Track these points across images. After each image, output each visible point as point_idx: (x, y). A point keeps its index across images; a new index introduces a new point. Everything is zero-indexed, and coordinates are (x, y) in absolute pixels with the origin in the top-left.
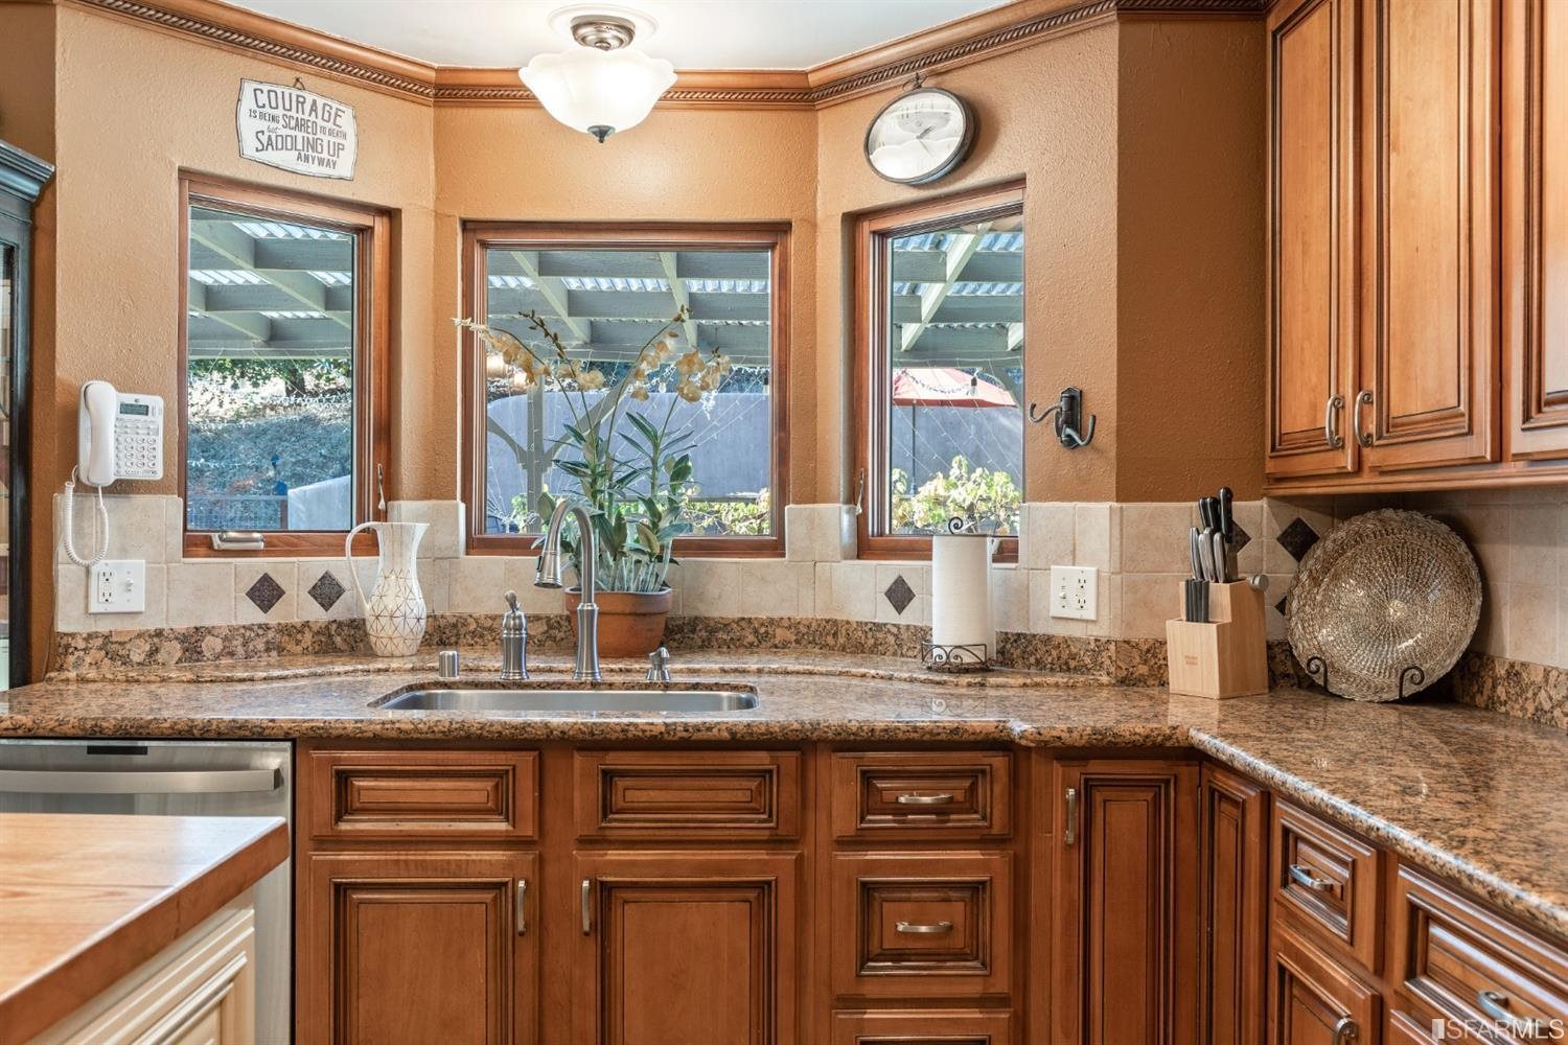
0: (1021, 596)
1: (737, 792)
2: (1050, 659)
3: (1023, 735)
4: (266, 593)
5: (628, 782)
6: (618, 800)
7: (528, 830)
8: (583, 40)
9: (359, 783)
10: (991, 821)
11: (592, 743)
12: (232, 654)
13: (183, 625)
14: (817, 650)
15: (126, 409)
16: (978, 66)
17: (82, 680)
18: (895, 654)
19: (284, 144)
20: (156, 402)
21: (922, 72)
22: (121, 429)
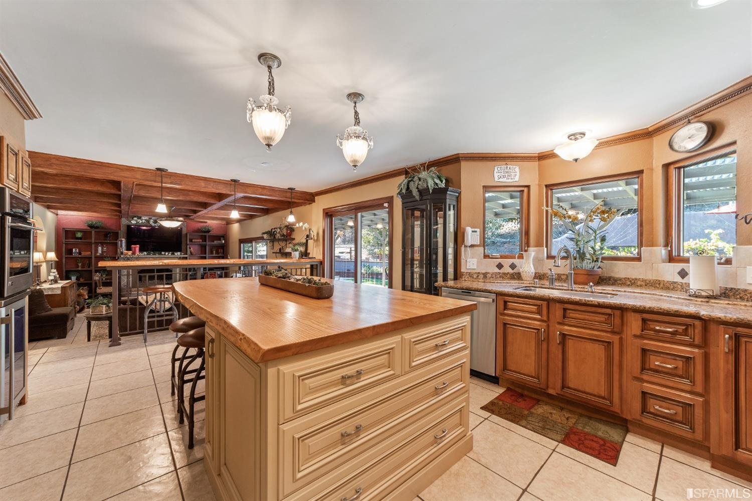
0: (734, 276)
1: (602, 318)
2: (746, 297)
3: (703, 315)
4: (500, 266)
5: (571, 311)
6: (567, 315)
7: (545, 318)
8: (571, 139)
9: (508, 303)
10: (694, 339)
11: (561, 301)
12: (493, 278)
13: (483, 271)
14: (653, 288)
15: (473, 232)
16: (716, 110)
17: (465, 280)
18: (681, 291)
19: (504, 177)
20: (478, 230)
21: (690, 118)
22: (472, 235)
